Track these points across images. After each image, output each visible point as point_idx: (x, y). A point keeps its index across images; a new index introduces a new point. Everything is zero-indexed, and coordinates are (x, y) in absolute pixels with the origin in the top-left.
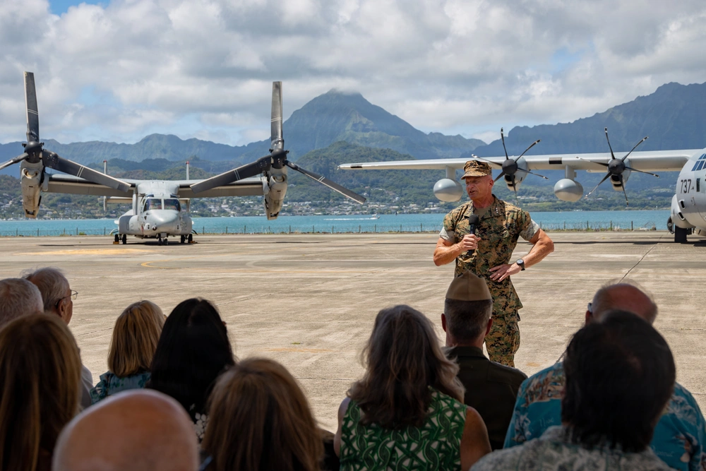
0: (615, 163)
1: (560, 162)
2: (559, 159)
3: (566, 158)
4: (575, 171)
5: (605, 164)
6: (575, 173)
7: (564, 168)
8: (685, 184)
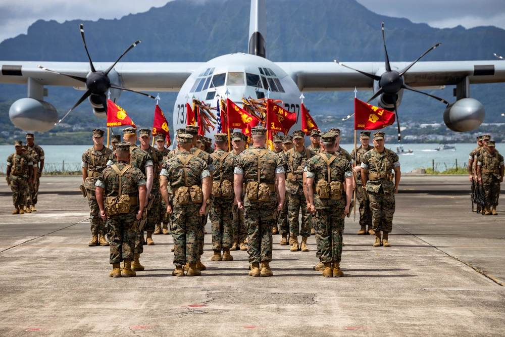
0: (95, 77)
1: (18, 73)
2: (17, 69)
3: (29, 66)
4: (45, 87)
5: (81, 79)
6: (46, 90)
7: (26, 81)
8: (181, 111)
